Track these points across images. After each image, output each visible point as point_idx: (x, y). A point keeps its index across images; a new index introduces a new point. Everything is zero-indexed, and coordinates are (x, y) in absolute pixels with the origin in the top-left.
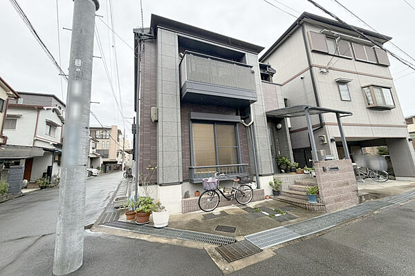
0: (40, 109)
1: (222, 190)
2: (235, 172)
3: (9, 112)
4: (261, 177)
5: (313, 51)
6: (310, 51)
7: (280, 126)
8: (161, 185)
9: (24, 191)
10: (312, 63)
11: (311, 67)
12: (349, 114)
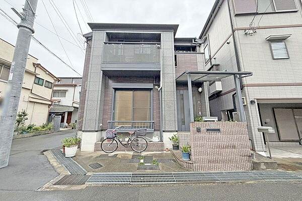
0: (75, 86)
1: (121, 140)
2: (150, 127)
3: (55, 88)
4: (164, 133)
5: (237, 15)
6: (233, 15)
7: (200, 89)
8: (83, 131)
9: (61, 129)
10: (235, 27)
11: (233, 31)
12: (250, 74)
